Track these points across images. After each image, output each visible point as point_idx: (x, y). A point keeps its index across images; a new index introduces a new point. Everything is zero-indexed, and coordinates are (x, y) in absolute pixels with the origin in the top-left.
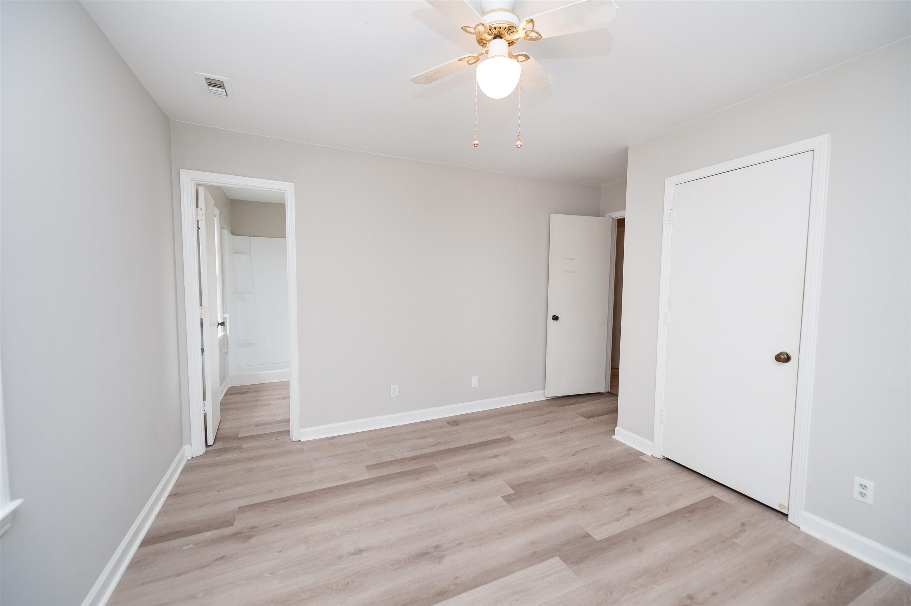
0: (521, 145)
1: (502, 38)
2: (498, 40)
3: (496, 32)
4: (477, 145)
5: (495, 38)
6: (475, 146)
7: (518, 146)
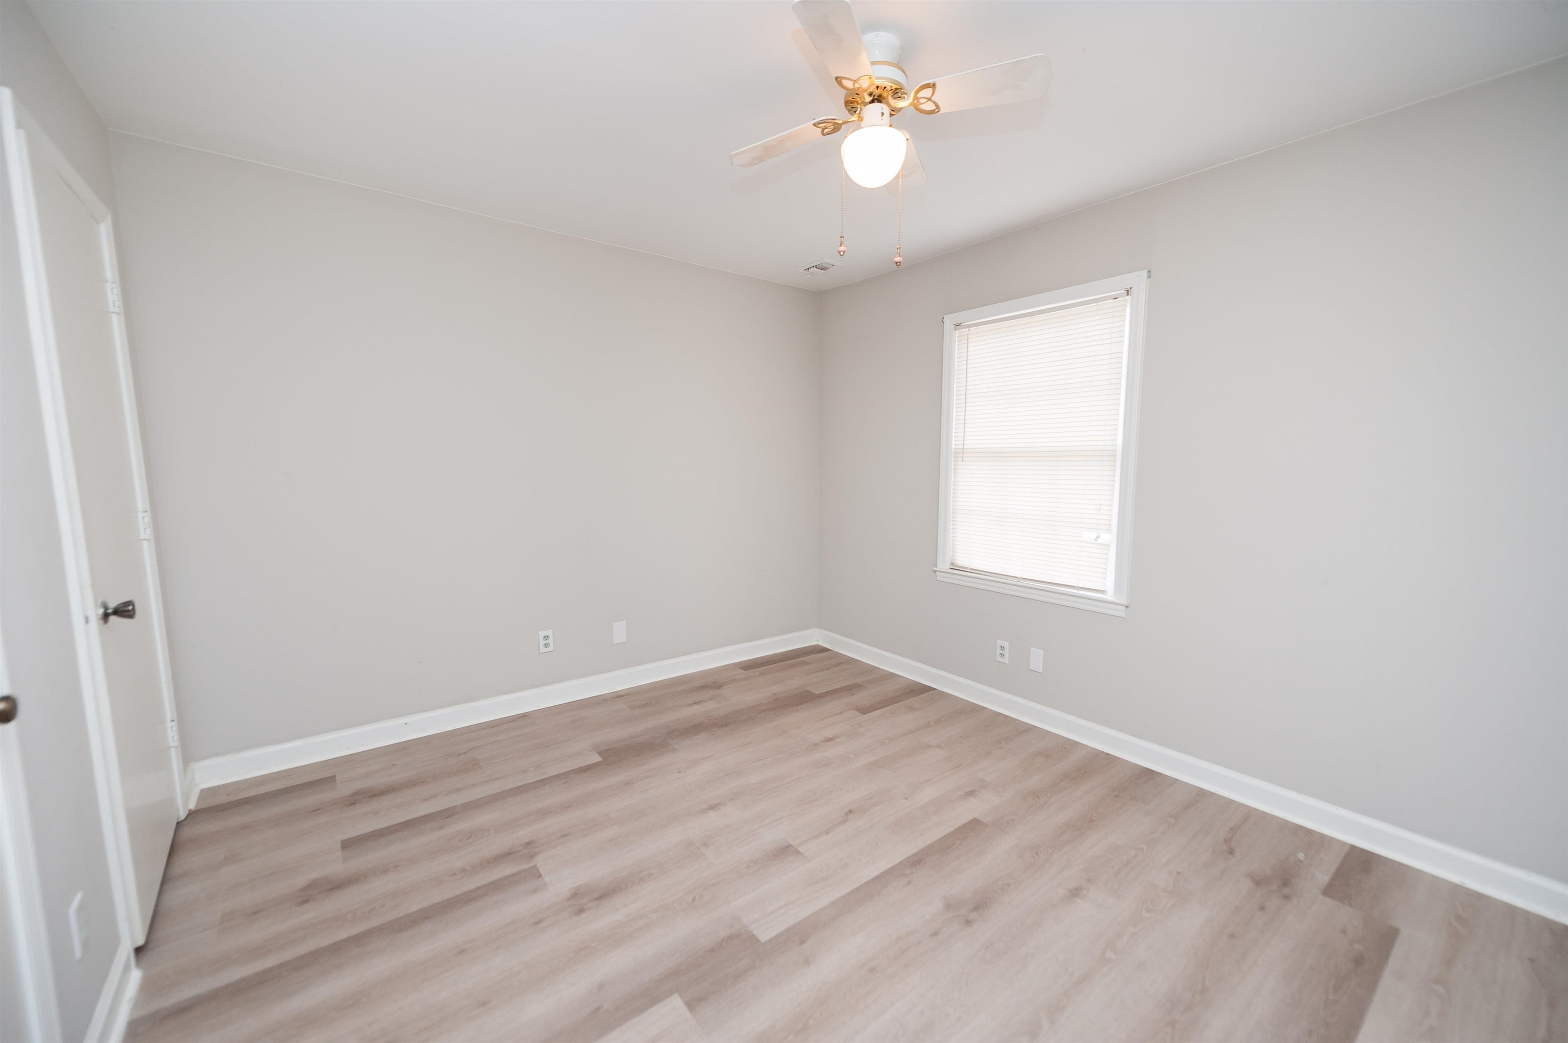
0: (844, 252)
1: (881, 102)
2: (876, 105)
3: (877, 92)
4: (900, 263)
5: (872, 102)
6: (897, 265)
7: (840, 252)
